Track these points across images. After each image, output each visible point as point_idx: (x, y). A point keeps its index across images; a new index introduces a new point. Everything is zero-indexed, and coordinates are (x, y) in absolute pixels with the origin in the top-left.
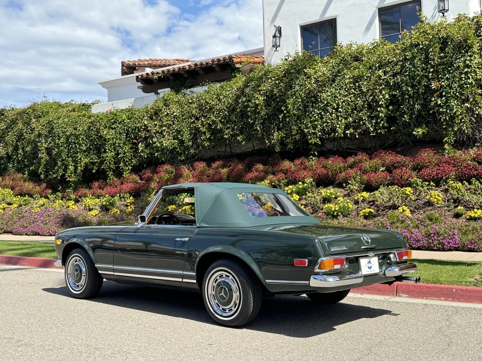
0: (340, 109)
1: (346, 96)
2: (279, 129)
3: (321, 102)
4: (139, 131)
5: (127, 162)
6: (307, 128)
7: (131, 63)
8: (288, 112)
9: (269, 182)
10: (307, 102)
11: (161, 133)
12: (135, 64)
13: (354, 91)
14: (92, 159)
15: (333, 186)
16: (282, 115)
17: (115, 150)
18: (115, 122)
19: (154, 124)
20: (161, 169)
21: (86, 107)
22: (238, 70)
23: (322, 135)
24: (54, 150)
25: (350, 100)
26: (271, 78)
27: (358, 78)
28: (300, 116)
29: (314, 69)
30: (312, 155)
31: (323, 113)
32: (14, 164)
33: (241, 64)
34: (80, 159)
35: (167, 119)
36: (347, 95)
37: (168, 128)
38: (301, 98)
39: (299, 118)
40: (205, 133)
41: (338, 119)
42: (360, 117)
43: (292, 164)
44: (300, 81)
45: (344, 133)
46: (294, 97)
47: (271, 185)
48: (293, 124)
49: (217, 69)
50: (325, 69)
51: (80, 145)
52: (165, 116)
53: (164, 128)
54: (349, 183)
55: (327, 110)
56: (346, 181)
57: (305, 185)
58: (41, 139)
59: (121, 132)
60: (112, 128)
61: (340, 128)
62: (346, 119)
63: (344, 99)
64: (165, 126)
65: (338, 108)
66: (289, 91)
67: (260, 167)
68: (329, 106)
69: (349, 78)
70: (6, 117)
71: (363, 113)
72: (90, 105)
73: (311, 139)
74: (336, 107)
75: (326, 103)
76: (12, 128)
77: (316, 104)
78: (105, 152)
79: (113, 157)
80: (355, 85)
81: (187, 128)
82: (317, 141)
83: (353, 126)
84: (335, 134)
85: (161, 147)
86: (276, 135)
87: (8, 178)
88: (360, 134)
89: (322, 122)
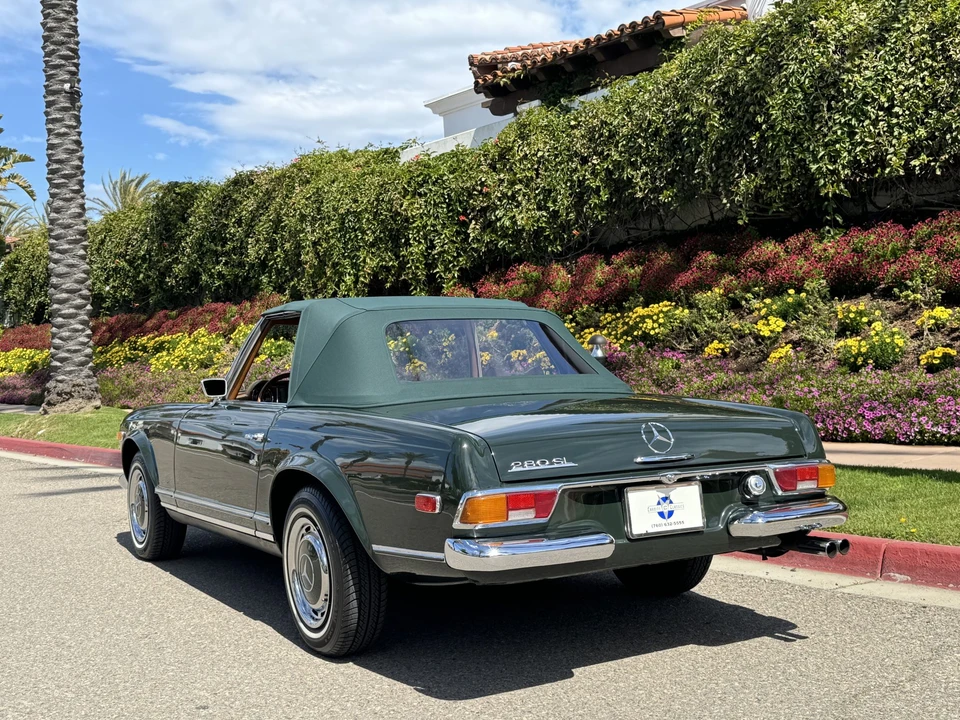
0: (896, 109)
1: (912, 75)
2: (751, 170)
3: (850, 95)
4: (470, 196)
5: (450, 262)
6: (816, 161)
7: (487, 58)
8: (772, 127)
9: (722, 291)
10: (816, 98)
11: (513, 197)
12: (496, 59)
13: (930, 62)
14: (383, 260)
15: (873, 296)
16: (758, 134)
17: (425, 239)
18: (425, 182)
19: (499, 179)
20: (513, 275)
21: (390, 155)
22: (678, 43)
23: (853, 173)
24: (321, 245)
25: (921, 85)
26: (735, 51)
27: (943, 29)
28: (800, 133)
29: (835, 18)
30: (827, 223)
31: (853, 122)
32: (270, 277)
33: (684, 28)
34: (364, 261)
35: (525, 166)
36: (914, 72)
37: (527, 186)
38: (803, 90)
39: (796, 138)
40: (597, 190)
41: (892, 133)
42: (944, 123)
43: (779, 249)
44: (800, 50)
45: (906, 167)
46: (786, 90)
47: (729, 298)
48: (783, 155)
49: (633, 46)
50: (863, 16)
51: (364, 233)
52: (520, 161)
53: (517, 187)
54: (907, 288)
55: (866, 115)
56: (900, 282)
57: (803, 295)
58: (304, 226)
59: (437, 201)
60: (420, 195)
61: (896, 155)
62: (911, 130)
63: (906, 83)
64: (521, 181)
65: (893, 106)
66: (773, 76)
67: (710, 258)
68: (868, 103)
69: (922, 32)
70: (257, 187)
71: (952, 115)
72: (397, 151)
73: (825, 185)
74: (886, 105)
75: (860, 96)
76: (267, 208)
77: (837, 102)
78: (407, 244)
79: (422, 254)
80: (933, 47)
81: (565, 183)
82: (841, 190)
83: (928, 146)
84: (884, 168)
85: (513, 228)
86: (745, 183)
87: (259, 304)
88: (945, 166)
89: (852, 144)
